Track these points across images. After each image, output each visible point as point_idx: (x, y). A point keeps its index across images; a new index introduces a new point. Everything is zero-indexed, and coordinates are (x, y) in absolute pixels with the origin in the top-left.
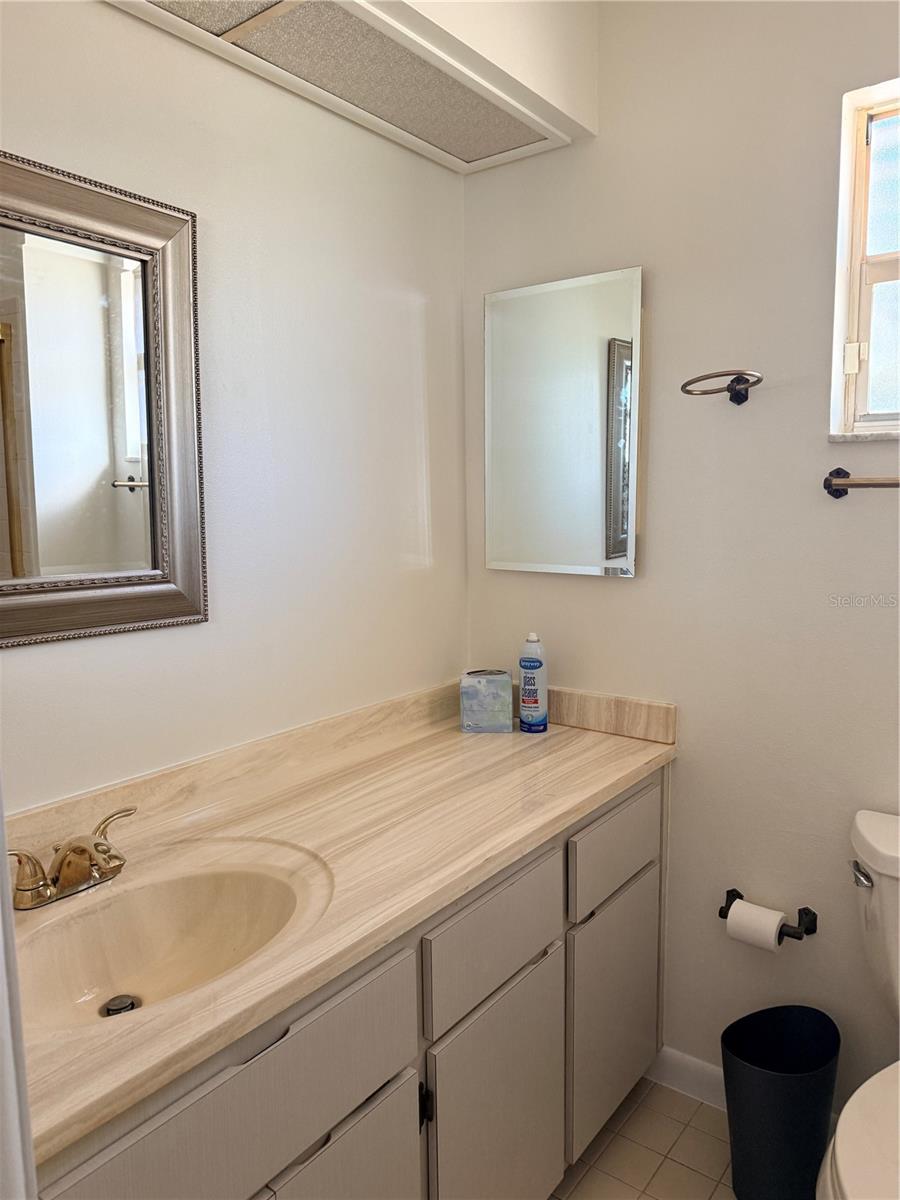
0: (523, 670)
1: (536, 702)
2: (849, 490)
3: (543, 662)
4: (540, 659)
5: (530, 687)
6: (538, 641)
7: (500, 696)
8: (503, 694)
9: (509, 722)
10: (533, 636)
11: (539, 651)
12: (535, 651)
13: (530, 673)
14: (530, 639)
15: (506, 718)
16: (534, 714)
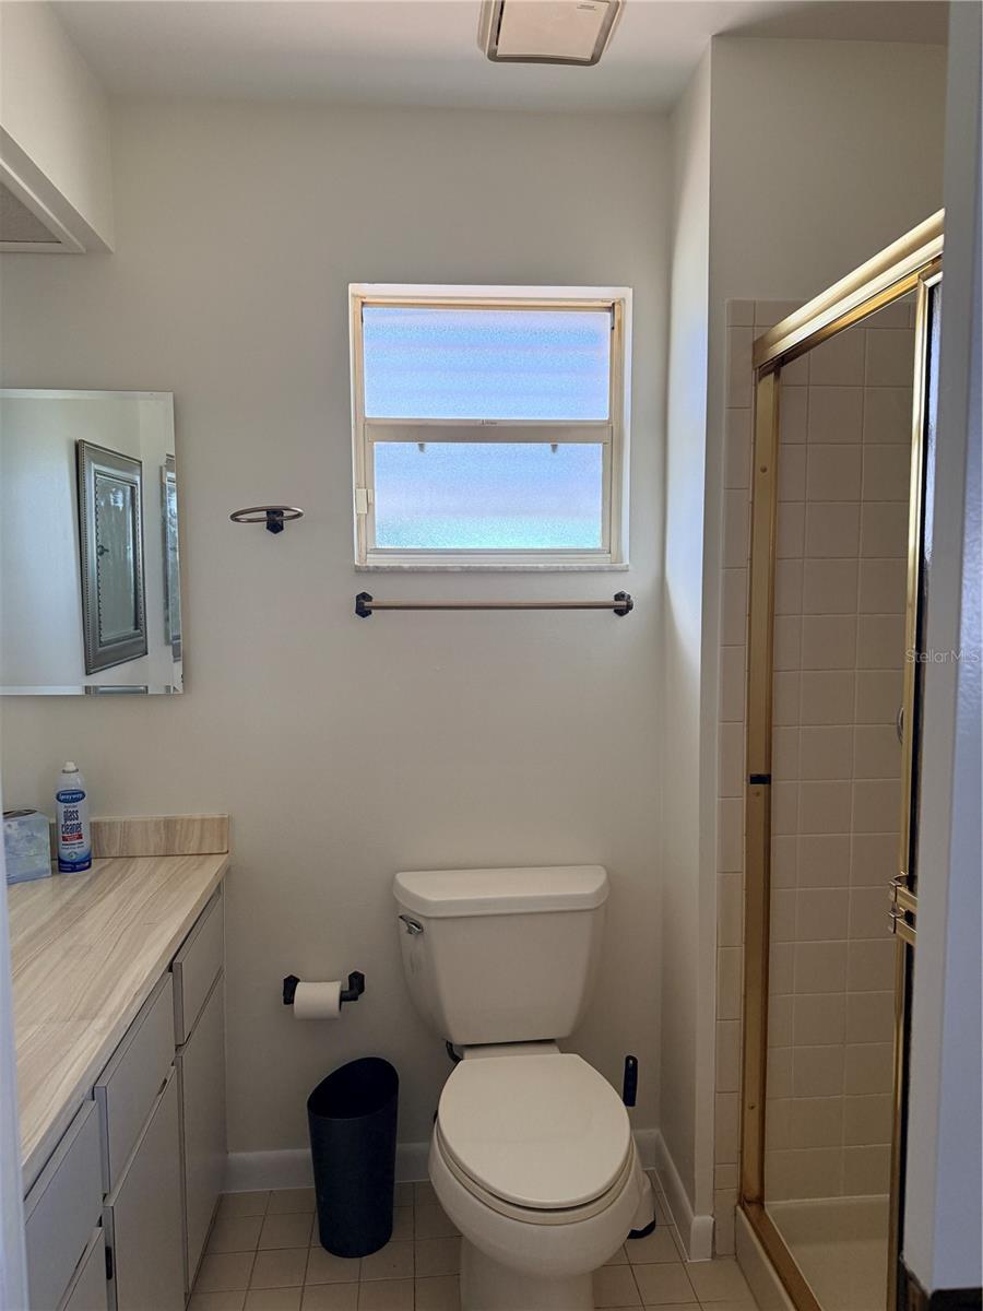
0: (63, 805)
1: (80, 837)
2: (373, 611)
3: (86, 792)
4: (82, 789)
5: (73, 822)
6: (77, 770)
7: (36, 838)
8: (39, 835)
9: (48, 866)
10: (71, 766)
11: (79, 781)
12: (74, 782)
13: (71, 807)
14: (66, 769)
15: (44, 862)
16: (76, 850)
